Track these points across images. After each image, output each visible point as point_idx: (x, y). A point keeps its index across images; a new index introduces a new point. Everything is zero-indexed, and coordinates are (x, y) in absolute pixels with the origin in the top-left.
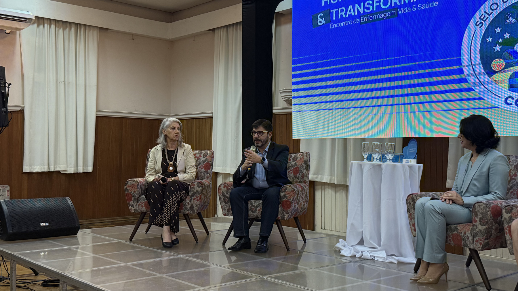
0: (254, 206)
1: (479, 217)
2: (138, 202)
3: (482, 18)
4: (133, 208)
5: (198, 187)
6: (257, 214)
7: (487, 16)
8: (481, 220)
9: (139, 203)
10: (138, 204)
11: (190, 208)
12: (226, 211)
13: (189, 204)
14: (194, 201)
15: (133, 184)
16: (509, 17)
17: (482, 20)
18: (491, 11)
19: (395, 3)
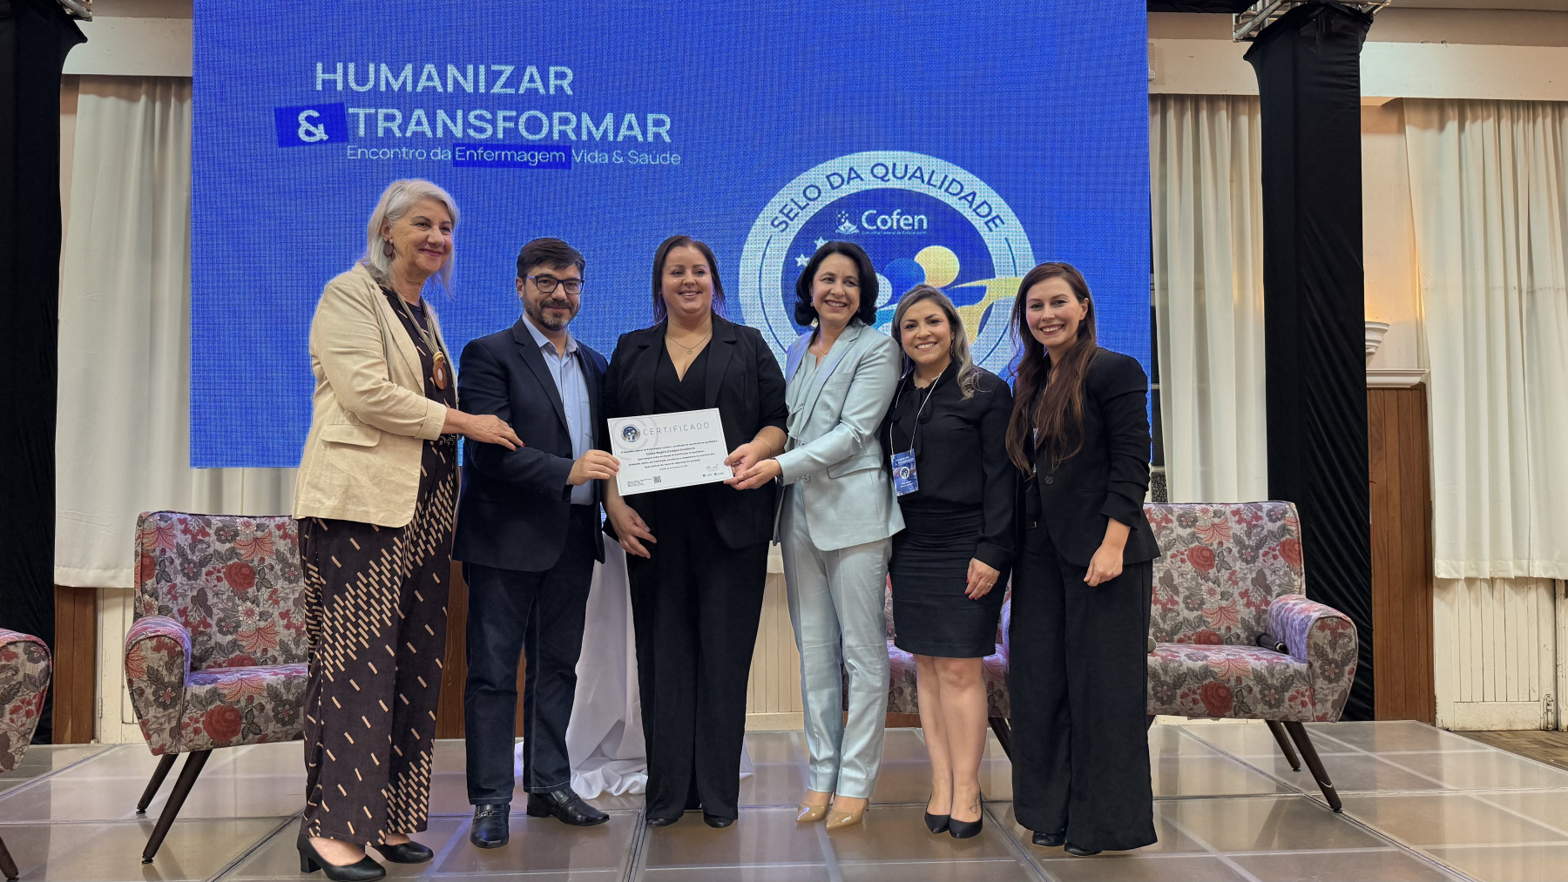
0: (287, 701)
3: (785, 211)
5: (32, 660)
7: (796, 209)
12: (166, 735)
14: (12, 720)
16: (843, 220)
17: (787, 216)
18: (807, 201)
19: (563, 134)
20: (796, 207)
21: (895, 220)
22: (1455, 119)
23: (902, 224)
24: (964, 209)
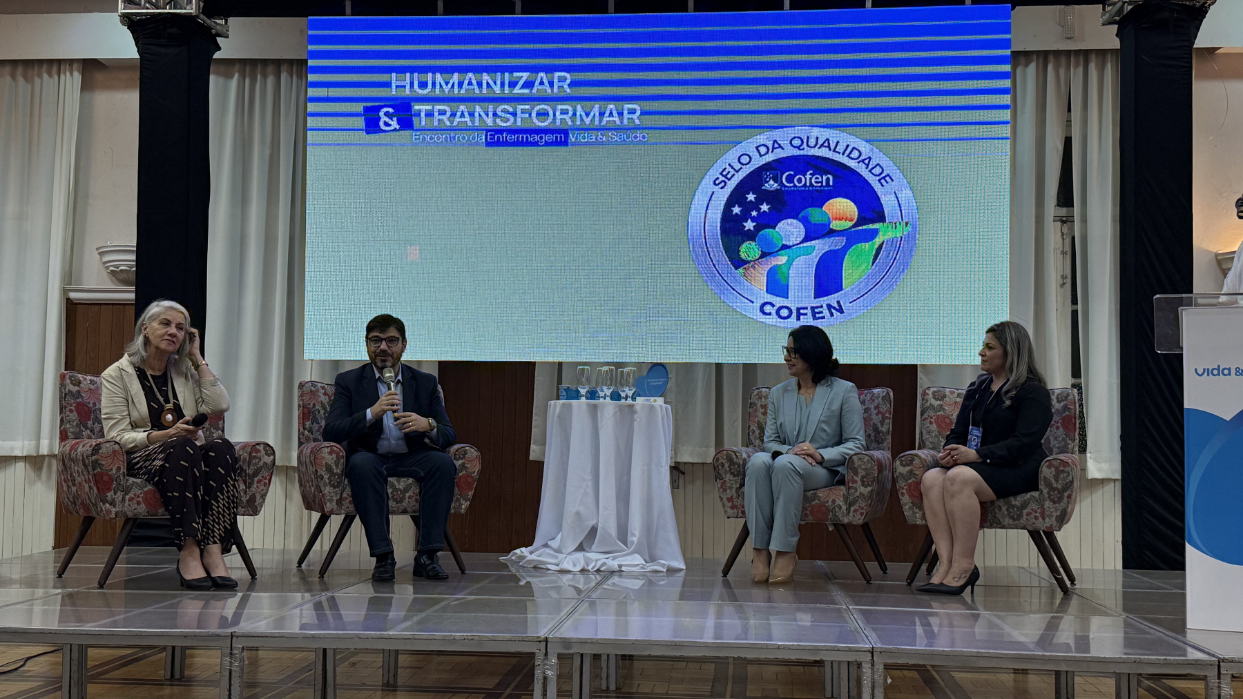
0: (399, 489)
1: (860, 476)
2: (126, 494)
3: (724, 173)
4: (115, 507)
5: (267, 454)
6: (406, 505)
7: (732, 172)
8: (865, 479)
9: (131, 494)
10: (127, 497)
11: (248, 501)
12: (334, 503)
13: (245, 493)
14: (257, 486)
15: (114, 451)
16: (768, 180)
17: (725, 176)
18: (740, 166)
19: (563, 121)
20: (732, 170)
21: (808, 179)
23: (813, 181)
24: (862, 170)
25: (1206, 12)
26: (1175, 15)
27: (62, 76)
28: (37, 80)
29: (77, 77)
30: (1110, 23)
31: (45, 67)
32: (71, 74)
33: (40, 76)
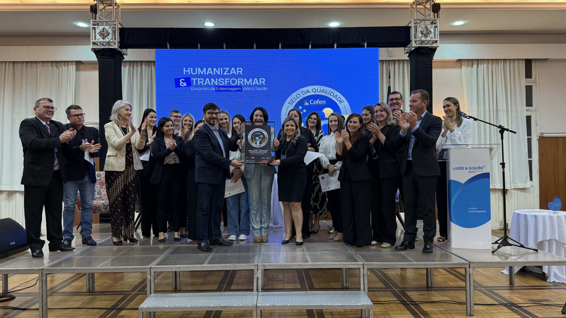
3: (292, 100)
7: (294, 100)
16: (305, 102)
17: (292, 101)
18: (297, 98)
19: (240, 84)
20: (294, 99)
21: (318, 102)
22: (475, 64)
23: (319, 102)
24: (334, 99)
25: (436, 50)
26: (426, 51)
27: (69, 66)
28: (60, 68)
29: (74, 67)
30: (407, 53)
31: (63, 63)
32: (72, 66)
33: (61, 66)
